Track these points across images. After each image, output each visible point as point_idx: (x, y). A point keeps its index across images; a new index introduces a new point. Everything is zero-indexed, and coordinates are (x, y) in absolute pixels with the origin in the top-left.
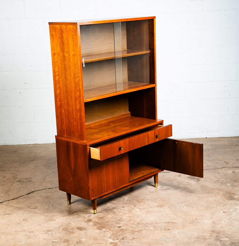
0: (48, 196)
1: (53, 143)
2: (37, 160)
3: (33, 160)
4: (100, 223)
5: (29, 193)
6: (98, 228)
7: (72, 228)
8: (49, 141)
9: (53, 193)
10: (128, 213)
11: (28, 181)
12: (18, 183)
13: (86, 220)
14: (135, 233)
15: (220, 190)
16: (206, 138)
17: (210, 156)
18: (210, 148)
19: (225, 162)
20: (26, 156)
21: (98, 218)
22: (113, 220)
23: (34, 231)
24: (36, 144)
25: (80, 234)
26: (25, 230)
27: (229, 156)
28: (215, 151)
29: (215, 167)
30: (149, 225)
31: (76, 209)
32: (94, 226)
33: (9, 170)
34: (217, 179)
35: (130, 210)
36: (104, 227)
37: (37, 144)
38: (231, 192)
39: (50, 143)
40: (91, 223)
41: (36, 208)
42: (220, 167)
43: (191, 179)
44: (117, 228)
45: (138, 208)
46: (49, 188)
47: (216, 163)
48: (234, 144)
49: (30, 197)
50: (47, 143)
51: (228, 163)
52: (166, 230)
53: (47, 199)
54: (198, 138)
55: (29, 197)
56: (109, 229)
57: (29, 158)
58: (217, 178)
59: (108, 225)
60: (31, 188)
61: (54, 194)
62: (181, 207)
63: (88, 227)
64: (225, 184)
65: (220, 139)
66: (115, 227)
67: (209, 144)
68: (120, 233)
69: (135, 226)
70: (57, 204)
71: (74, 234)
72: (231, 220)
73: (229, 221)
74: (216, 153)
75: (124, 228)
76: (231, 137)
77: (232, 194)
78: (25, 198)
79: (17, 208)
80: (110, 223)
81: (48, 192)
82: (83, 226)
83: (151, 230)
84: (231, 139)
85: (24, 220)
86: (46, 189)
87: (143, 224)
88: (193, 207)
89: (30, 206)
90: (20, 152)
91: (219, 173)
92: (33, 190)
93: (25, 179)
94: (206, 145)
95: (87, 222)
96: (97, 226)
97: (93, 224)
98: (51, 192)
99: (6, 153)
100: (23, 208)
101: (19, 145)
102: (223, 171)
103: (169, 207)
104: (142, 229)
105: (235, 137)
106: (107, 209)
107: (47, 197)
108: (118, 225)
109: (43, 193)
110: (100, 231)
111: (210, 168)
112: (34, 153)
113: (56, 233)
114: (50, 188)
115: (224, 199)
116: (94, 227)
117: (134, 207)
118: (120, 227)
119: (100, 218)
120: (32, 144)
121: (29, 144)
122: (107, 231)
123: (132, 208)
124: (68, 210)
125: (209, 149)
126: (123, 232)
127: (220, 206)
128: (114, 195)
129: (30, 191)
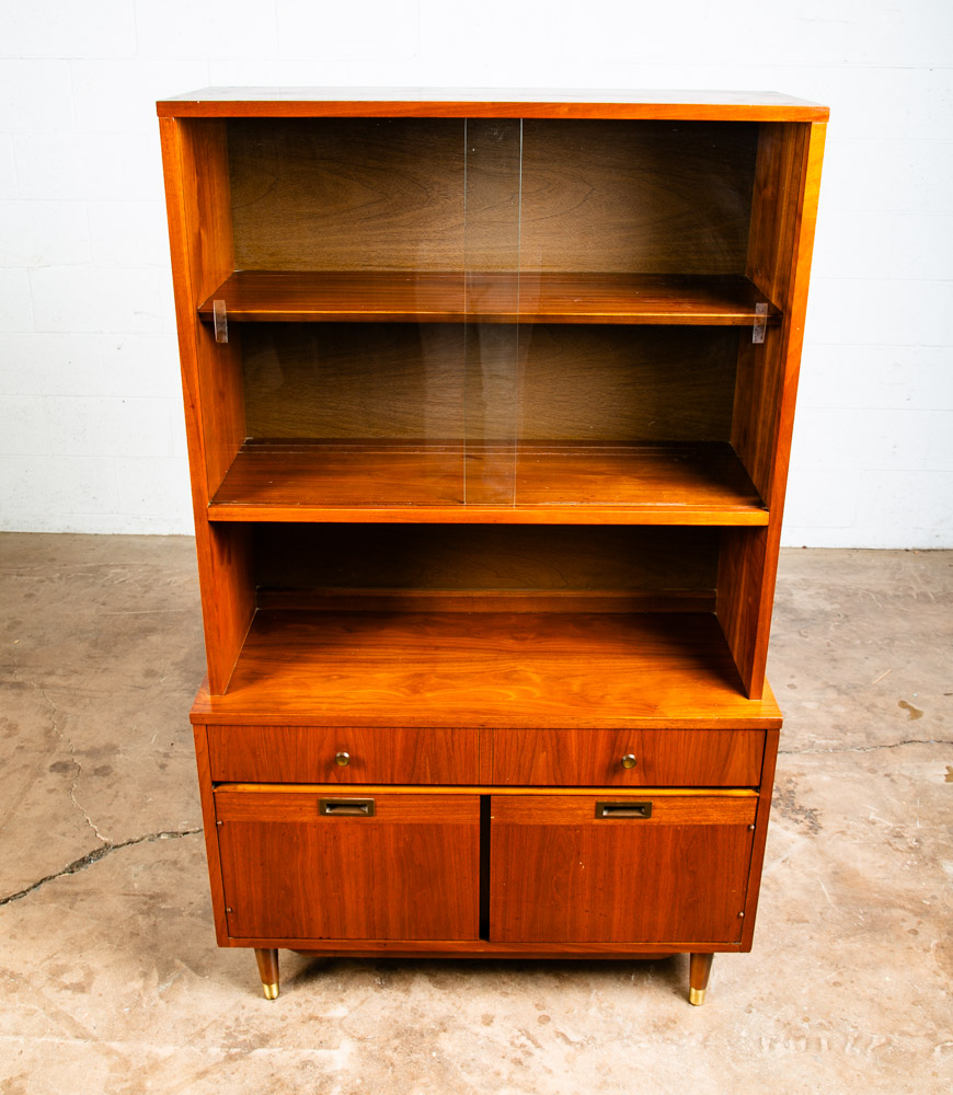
0: (156, 889)
2: (163, 630)
5: (84, 861)
9: (182, 869)
10: (510, 1080)
11: (96, 772)
12: (54, 779)
16: (804, 547)
17: (835, 660)
18: (828, 607)
19: (903, 705)
20: (127, 605)
27: (909, 662)
28: (853, 631)
29: (868, 735)
31: (267, 1017)
33: (42, 686)
34: (891, 825)
41: (83, 990)
42: (891, 736)
45: (558, 1034)
46: (172, 834)
47: (868, 709)
48: (912, 589)
49: (77, 894)
51: (916, 714)
53: (147, 913)
55: (76, 888)
57: (137, 617)
58: (893, 813)
60: (98, 821)
61: (185, 875)
65: (855, 555)
67: (822, 586)
70: (184, 966)
74: (858, 642)
78: (55, 895)
81: (165, 862)
84: (895, 560)
86: (159, 835)
89: (63, 970)
90: (111, 573)
91: (892, 780)
92: (103, 840)
93: (88, 753)
94: (812, 591)
98: (175, 863)
99: (60, 578)
100: (29, 981)
102: (907, 762)
105: (907, 550)
106: (410, 1031)
107: (152, 897)
109: (141, 868)
112: (161, 582)
114: (177, 833)
117: (541, 1021)
123: (528, 1036)
124: (228, 1023)
125: (826, 615)
129: (86, 853)
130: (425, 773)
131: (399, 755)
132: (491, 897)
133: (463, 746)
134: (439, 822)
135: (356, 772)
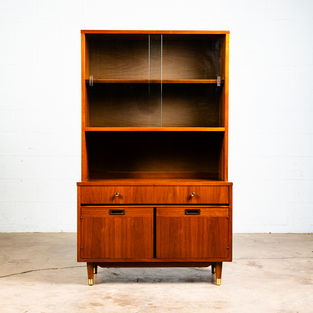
0: (51, 275)
1: (61, 232)
2: (38, 245)
3: (32, 246)
4: (124, 300)
5: (25, 272)
6: (120, 305)
7: (84, 303)
8: (55, 229)
9: (58, 273)
10: (163, 293)
11: (24, 262)
12: (10, 263)
13: (103, 297)
14: (172, 310)
15: (291, 276)
16: (270, 233)
17: (275, 248)
18: (276, 241)
19: (297, 253)
20: (23, 242)
21: (121, 295)
22: (142, 298)
23: (29, 305)
24: (37, 233)
25: (95, 309)
26: (17, 304)
27: (301, 248)
28: (283, 244)
29: (283, 257)
30: (192, 304)
31: (90, 287)
32: (114, 302)
34: (286, 267)
35: (165, 290)
36: (128, 304)
37: (39, 233)
38: (307, 278)
39: (56, 231)
40: (110, 300)
41: (33, 285)
42: (291, 257)
43: (251, 266)
44: (147, 305)
45: (177, 288)
46: (53, 269)
47: (284, 254)
48: (308, 239)
50: (53, 231)
51: (300, 254)
52: (217, 308)
54: (259, 233)
55: (25, 275)
56: (136, 306)
57: (27, 244)
59: (134, 303)
60: (27, 268)
62: (237, 289)
63: (106, 303)
64: (298, 271)
65: (289, 234)
66: (144, 304)
67: (275, 239)
68: (150, 310)
69: (172, 304)
70: (63, 283)
71: (85, 309)
72: (308, 301)
73: (305, 302)
74: (285, 246)
75: (156, 306)
76: (304, 234)
77: (307, 280)
78: (18, 276)
79: (7, 284)
80: (137, 300)
82: (99, 302)
83: (196, 308)
85: (16, 295)
86: (49, 269)
87: (184, 303)
88: (254, 289)
89: (25, 284)
90: (14, 238)
91: (289, 262)
92: (31, 270)
93: (20, 260)
94: (271, 239)
95: (105, 299)
96: (119, 303)
97: (114, 301)
98: (55, 272)
100: (15, 285)
101: (14, 233)
102: (294, 260)
103: (220, 289)
104: (182, 307)
105: (309, 234)
106: (133, 288)
107: (49, 276)
108: (149, 303)
109: (45, 273)
110: (123, 307)
111: (276, 257)
112: (34, 239)
113: (60, 307)
115: (297, 283)
116: (115, 304)
117: (172, 287)
118: (150, 304)
119: (123, 296)
120: (33, 232)
121: (28, 233)
122: (133, 308)
123: (168, 289)
125: (275, 243)
126: (155, 309)
127: (291, 289)
128: (144, 276)
129: (26, 271)
130: (139, 200)
131: (132, 195)
132: (157, 242)
133: (149, 192)
134: (142, 216)
135: (120, 200)
